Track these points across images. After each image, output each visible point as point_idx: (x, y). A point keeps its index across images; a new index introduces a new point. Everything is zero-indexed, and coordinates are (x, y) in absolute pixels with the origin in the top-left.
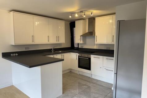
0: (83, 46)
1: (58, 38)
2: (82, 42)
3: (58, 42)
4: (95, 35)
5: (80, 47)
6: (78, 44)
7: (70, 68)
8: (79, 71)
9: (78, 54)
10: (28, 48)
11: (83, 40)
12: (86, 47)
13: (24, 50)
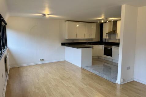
0: (108, 41)
1: (91, 35)
2: (107, 38)
3: (90, 38)
4: (116, 33)
5: (106, 41)
6: (105, 39)
7: (98, 55)
8: (104, 57)
9: (104, 46)
10: (73, 41)
11: (108, 36)
12: (110, 41)
13: (71, 42)
